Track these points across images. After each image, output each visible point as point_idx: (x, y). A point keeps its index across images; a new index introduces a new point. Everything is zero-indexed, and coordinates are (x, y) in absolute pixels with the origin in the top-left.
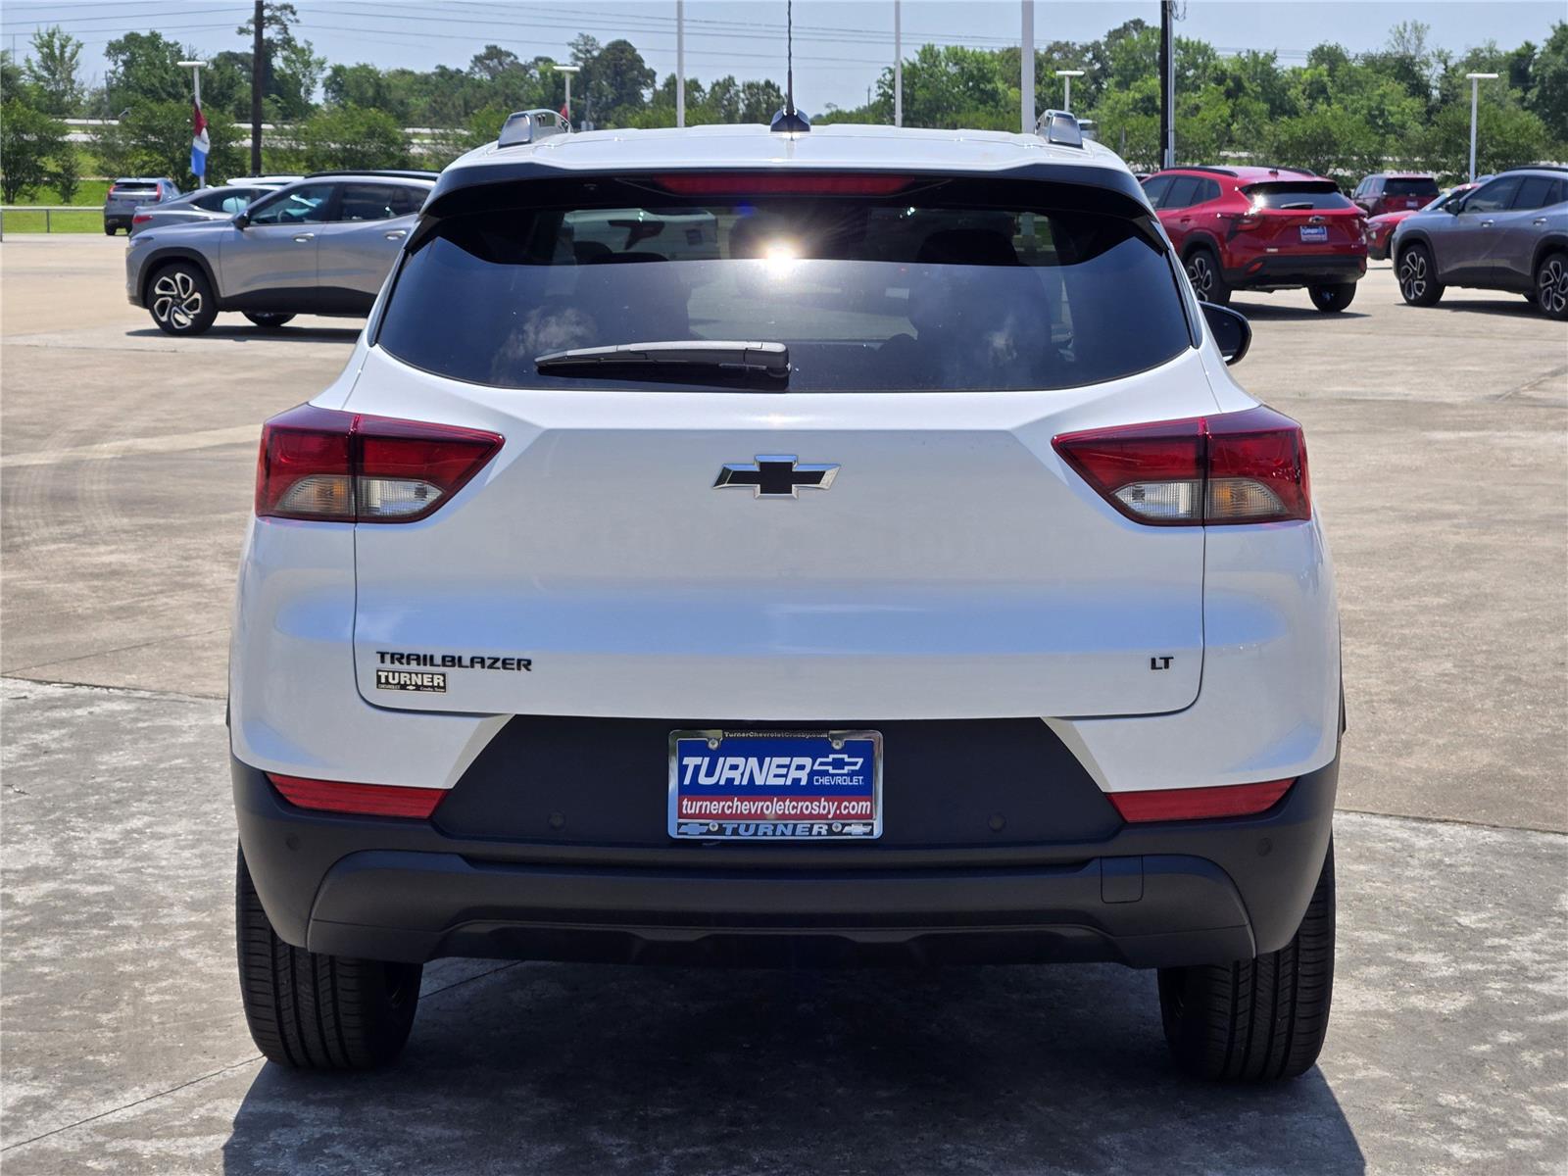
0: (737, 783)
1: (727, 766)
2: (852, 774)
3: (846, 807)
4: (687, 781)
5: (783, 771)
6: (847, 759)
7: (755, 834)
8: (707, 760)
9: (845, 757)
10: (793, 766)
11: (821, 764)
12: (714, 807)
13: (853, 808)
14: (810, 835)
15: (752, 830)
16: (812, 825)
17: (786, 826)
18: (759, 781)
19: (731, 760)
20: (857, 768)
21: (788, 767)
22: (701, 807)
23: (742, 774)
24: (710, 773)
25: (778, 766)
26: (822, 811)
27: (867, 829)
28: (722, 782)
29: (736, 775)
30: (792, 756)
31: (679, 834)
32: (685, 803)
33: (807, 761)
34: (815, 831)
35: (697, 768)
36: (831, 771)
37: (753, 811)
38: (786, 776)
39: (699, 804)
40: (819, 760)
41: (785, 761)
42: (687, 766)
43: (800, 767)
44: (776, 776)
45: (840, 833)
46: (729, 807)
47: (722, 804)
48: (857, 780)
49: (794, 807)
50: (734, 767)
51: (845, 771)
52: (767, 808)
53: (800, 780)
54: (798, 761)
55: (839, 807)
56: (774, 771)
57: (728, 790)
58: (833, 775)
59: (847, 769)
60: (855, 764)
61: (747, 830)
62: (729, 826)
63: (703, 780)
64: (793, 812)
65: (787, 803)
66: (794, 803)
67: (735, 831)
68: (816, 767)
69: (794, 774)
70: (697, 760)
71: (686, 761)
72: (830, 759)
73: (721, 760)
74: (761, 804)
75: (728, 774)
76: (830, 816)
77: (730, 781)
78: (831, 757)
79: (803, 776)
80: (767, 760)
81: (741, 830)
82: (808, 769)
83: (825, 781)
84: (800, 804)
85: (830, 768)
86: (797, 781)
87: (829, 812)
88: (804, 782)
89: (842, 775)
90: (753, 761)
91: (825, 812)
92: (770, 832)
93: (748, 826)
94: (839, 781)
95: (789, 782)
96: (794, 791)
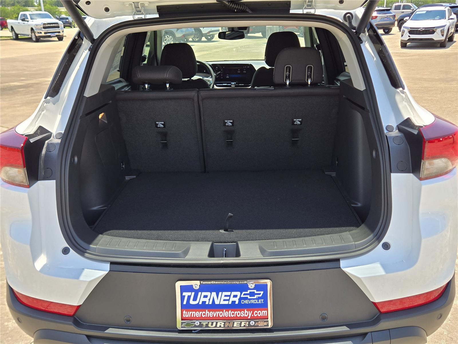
0: (207, 303)
1: (202, 296)
2: (258, 298)
3: (256, 313)
4: (185, 303)
5: (228, 298)
6: (256, 292)
7: (216, 326)
8: (193, 293)
9: (255, 291)
10: (232, 296)
11: (244, 294)
12: (197, 314)
13: (259, 313)
14: (240, 327)
15: (214, 324)
16: (241, 322)
17: (229, 323)
18: (217, 302)
19: (204, 294)
20: (261, 296)
21: (230, 296)
22: (191, 314)
23: (209, 300)
24: (195, 299)
25: (225, 296)
26: (245, 315)
27: (265, 324)
28: (200, 303)
29: (207, 300)
30: (231, 291)
31: (182, 327)
32: (184, 312)
33: (238, 293)
34: (242, 325)
35: (189, 297)
36: (249, 297)
37: (215, 316)
38: (229, 300)
39: (190, 313)
40: (244, 293)
41: (228, 293)
42: (185, 296)
43: (235, 296)
44: (224, 300)
45: (254, 326)
46: (204, 314)
47: (201, 313)
48: (261, 301)
49: (233, 314)
50: (205, 297)
51: (255, 297)
52: (221, 314)
53: (235, 301)
54: (234, 293)
55: (253, 313)
56: (223, 298)
57: (203, 306)
58: (250, 299)
59: (256, 296)
60: (260, 294)
61: (212, 325)
62: (204, 323)
63: (192, 302)
64: (232, 316)
65: (230, 312)
66: (233, 312)
67: (207, 326)
68: (242, 296)
69: (232, 299)
70: (189, 294)
71: (184, 294)
72: (248, 292)
73: (200, 293)
74: (218, 313)
75: (203, 299)
76: (249, 318)
77: (204, 302)
78: (249, 291)
79: (237, 300)
80: (220, 293)
81: (210, 325)
82: (238, 297)
83: (246, 302)
84: (236, 312)
85: (248, 296)
86: (234, 302)
87: (248, 316)
88: (237, 303)
89: (254, 299)
90: (214, 294)
91: (247, 316)
92: (223, 326)
93: (212, 323)
94: (253, 302)
95: (230, 303)
96: (233, 306)
